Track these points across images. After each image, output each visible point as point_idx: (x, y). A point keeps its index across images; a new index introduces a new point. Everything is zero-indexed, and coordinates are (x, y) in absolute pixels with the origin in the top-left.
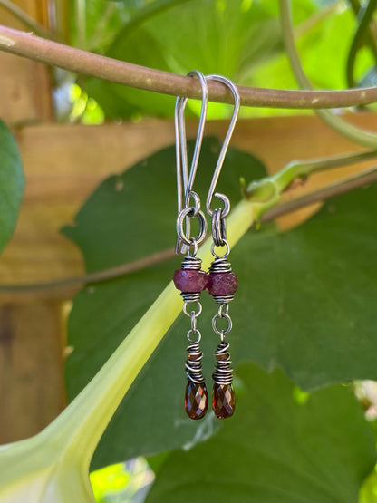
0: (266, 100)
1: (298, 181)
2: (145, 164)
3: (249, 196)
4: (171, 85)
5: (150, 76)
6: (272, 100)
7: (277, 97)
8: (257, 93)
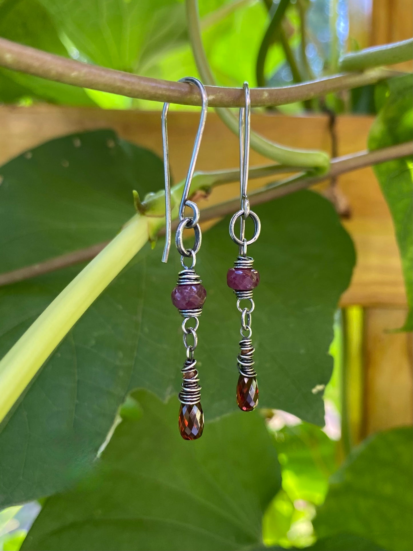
0: (153, 92)
1: (200, 193)
2: (29, 156)
3: (143, 210)
4: (36, 64)
5: (10, 51)
6: (160, 92)
7: (166, 90)
8: (143, 83)
